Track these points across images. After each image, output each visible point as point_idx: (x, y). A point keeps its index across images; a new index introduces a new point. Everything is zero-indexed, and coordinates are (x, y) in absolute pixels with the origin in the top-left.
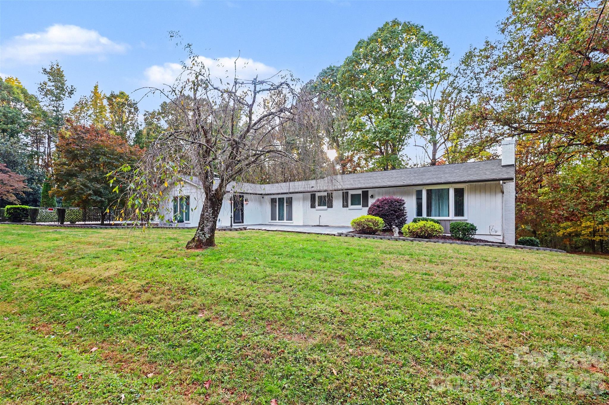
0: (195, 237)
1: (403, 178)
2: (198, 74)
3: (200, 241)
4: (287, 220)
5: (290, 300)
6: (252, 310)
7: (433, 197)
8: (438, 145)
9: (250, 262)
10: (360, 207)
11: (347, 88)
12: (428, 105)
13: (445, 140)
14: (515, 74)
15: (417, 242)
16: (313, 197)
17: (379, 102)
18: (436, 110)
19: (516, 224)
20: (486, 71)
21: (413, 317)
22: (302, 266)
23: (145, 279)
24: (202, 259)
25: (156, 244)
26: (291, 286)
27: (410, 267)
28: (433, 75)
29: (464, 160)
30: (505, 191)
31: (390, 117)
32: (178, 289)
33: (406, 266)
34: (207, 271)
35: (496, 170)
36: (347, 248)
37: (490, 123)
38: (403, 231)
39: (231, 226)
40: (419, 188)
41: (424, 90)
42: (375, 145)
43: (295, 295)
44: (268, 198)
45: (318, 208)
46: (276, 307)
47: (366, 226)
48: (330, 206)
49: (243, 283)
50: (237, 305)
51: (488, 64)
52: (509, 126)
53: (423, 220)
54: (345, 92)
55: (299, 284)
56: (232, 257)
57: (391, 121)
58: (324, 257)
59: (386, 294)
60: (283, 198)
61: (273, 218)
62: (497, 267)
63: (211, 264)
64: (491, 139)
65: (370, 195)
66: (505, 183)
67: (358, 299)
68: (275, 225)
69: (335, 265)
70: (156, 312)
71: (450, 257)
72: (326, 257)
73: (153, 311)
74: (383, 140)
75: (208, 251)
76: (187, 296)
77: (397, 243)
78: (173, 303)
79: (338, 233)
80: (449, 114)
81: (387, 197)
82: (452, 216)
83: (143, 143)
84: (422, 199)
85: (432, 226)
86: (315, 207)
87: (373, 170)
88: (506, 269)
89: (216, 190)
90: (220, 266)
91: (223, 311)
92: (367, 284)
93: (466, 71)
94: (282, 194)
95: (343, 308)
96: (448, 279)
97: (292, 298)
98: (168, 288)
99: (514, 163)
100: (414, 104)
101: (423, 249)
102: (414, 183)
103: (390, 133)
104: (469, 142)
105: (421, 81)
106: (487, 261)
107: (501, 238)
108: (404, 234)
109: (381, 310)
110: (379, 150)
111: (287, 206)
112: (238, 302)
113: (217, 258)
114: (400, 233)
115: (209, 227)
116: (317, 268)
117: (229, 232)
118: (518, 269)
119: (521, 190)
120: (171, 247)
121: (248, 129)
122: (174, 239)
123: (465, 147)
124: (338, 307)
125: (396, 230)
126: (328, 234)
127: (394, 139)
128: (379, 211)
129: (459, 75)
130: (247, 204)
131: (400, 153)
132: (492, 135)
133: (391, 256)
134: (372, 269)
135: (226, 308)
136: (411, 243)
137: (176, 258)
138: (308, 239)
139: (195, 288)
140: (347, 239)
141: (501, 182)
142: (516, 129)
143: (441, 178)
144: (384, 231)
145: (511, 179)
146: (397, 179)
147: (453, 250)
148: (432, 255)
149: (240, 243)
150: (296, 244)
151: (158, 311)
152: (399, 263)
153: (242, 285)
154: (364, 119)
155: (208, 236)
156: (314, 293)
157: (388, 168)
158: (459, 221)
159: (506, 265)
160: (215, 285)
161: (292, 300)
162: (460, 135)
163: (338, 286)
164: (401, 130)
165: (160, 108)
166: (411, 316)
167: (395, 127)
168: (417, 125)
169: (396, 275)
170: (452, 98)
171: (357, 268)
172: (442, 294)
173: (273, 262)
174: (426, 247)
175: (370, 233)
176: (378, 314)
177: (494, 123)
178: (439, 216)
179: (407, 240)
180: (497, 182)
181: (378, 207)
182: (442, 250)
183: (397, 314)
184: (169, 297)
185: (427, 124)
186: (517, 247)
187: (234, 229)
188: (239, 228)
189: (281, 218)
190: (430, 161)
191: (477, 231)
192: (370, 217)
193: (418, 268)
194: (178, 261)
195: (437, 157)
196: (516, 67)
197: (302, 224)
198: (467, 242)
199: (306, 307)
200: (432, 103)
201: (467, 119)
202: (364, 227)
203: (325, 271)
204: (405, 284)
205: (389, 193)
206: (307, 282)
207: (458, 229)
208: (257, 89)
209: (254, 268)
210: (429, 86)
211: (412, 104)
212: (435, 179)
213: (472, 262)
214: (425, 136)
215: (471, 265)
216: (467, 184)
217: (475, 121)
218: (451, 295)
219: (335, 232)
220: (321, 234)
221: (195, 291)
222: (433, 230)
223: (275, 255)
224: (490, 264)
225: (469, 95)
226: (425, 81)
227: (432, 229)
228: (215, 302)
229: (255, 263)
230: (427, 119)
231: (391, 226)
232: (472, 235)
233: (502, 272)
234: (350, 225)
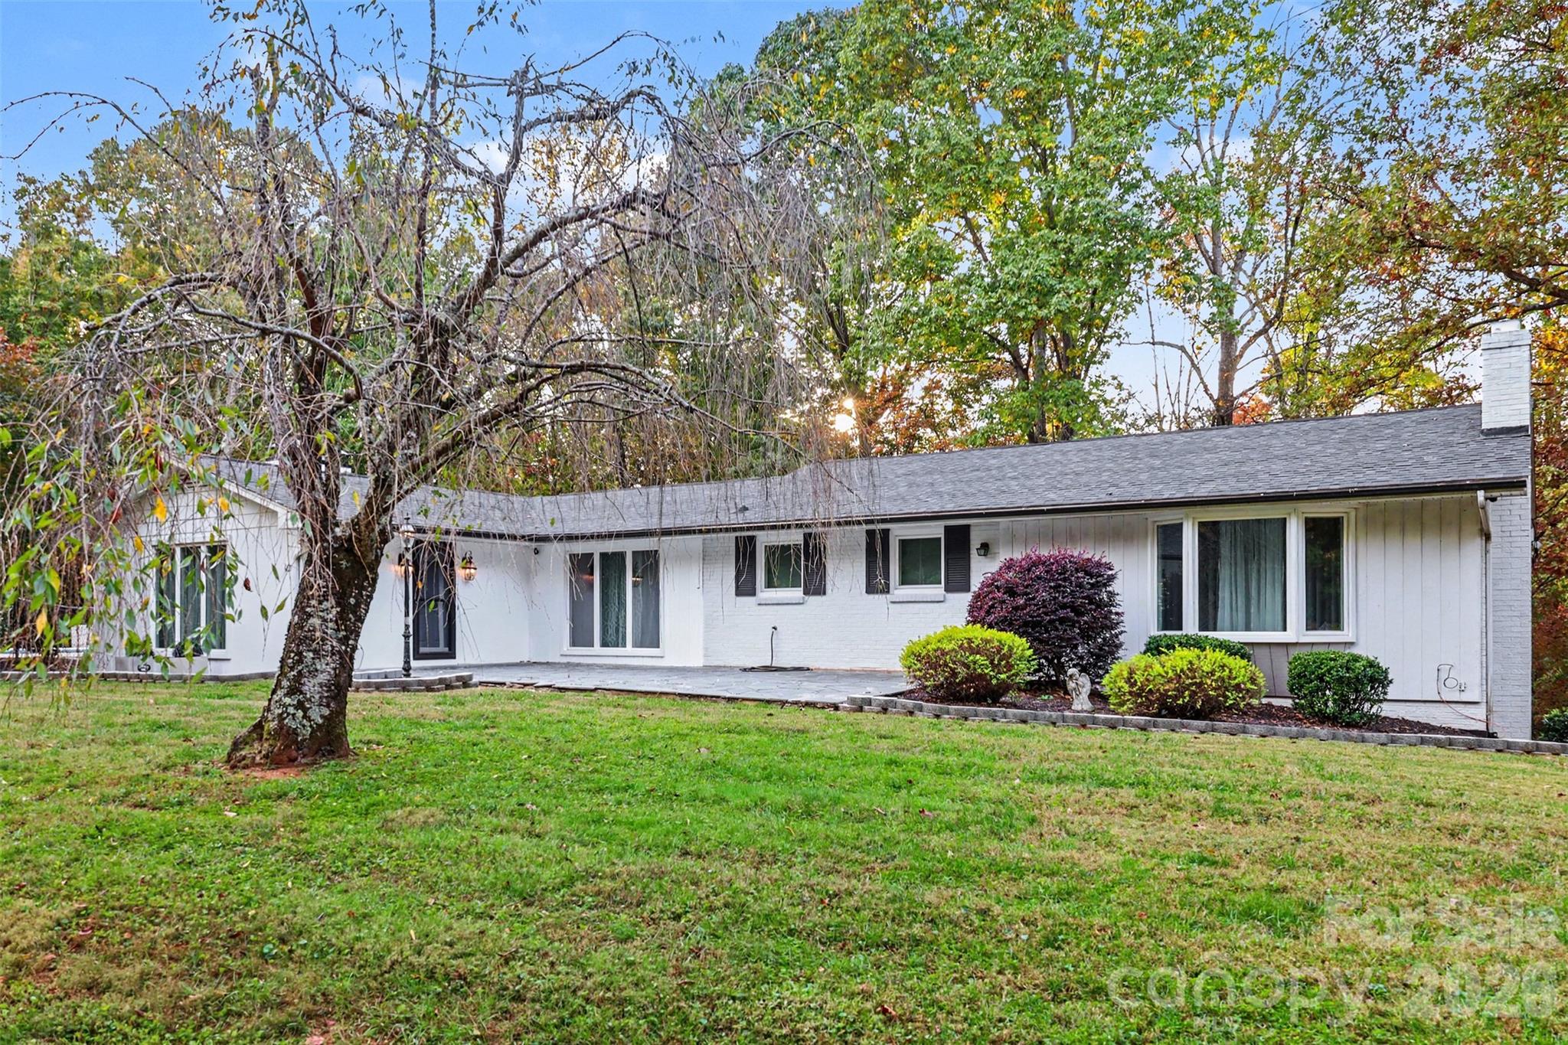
0: (264, 718)
1: (1105, 476)
2: (277, 43)
3: (285, 734)
4: (635, 645)
5: (679, 973)
6: (525, 1014)
7: (1225, 551)
8: (1242, 341)
9: (505, 821)
10: (937, 591)
11: (878, 104)
12: (1203, 182)
13: (1269, 323)
14: (1531, 73)
15: (1164, 733)
16: (745, 550)
17: (1007, 165)
18: (1232, 199)
19: (1536, 656)
20: (1420, 54)
21: (1159, 1025)
22: (714, 835)
23: (68, 898)
24: (299, 810)
25: (95, 749)
26: (677, 917)
27: (1139, 835)
28: (1220, 62)
29: (1340, 405)
30: (1493, 529)
31: (1052, 226)
32: (214, 934)
33: (1126, 832)
34: (326, 860)
35: (1462, 450)
36: (892, 763)
37: (1439, 264)
38: (1107, 691)
39: (407, 669)
40: (1168, 517)
41: (1184, 119)
42: (993, 338)
43: (696, 953)
44: (557, 555)
45: (765, 594)
46: (627, 1001)
47: (962, 672)
48: (816, 586)
49: (479, 906)
50: (465, 996)
51: (1429, 29)
52: (1509, 273)
53: (1189, 643)
54: (871, 119)
55: (711, 909)
56: (429, 802)
57: (1055, 244)
58: (799, 798)
59: (1051, 942)
60: (620, 556)
61: (580, 636)
62: (1465, 827)
63: (340, 831)
64: (1443, 323)
65: (975, 543)
66: (1494, 499)
67: (943, 963)
68: (589, 666)
69: (847, 831)
70: (127, 1029)
71: (1289, 794)
72: (809, 800)
73: (116, 1025)
74: (1025, 319)
75: (319, 777)
76: (252, 961)
77: (1087, 737)
78: (197, 994)
79: (852, 701)
80: (1281, 219)
81: (1045, 552)
82: (1296, 630)
83: (17, 317)
84: (1180, 558)
85: (1223, 667)
86: (752, 593)
87: (989, 440)
88: (1497, 833)
89: (355, 523)
90: (380, 838)
91: (408, 1020)
92: (974, 901)
93: (1345, 54)
94: (619, 535)
95: (889, 996)
96: (1284, 879)
97: (686, 963)
98: (171, 930)
99: (1527, 423)
100: (1146, 174)
101: (1187, 761)
102: (1148, 495)
103: (1051, 291)
104: (1357, 332)
105: (1173, 87)
106: (1428, 805)
107: (1480, 712)
108: (1113, 700)
109: (1034, 1002)
110: (1007, 356)
111: (635, 585)
112: (469, 985)
113: (364, 803)
114: (1095, 696)
115: (322, 678)
116: (780, 843)
117: (402, 698)
118: (1540, 834)
119: (1553, 525)
120: (161, 758)
121: (487, 274)
122: (170, 726)
123: (1345, 350)
124: (867, 995)
125: (1080, 684)
126: (807, 704)
127: (1067, 316)
128: (1016, 608)
129: (1319, 65)
130: (469, 578)
131: (1094, 371)
132: (1445, 307)
133: (1066, 789)
134: (992, 845)
135: (421, 1009)
136: (1139, 735)
137: (187, 808)
138: (733, 722)
139: (283, 930)
140: (886, 723)
141: (1481, 495)
142: (1534, 285)
143: (1253, 476)
144: (1034, 688)
145: (1519, 485)
146: (1084, 479)
147: (1301, 763)
148: (1222, 786)
149: (450, 742)
150: (682, 747)
151: (137, 1026)
152: (1097, 819)
153: (480, 916)
154: (948, 230)
155: (317, 714)
156: (770, 943)
157: (1044, 432)
158: (1322, 650)
159: (1495, 819)
160: (365, 916)
161: (688, 971)
162: (1325, 305)
163: (866, 914)
164: (1095, 281)
165: (88, 166)
166: (1150, 1023)
167: (1070, 267)
168: (1158, 263)
169: (1086, 865)
170: (1294, 159)
171: (935, 840)
172: (1264, 937)
173: (598, 821)
174: (1201, 753)
175: (979, 699)
176: (1027, 1018)
177: (1455, 262)
178: (1248, 628)
179: (1125, 723)
180: (1467, 495)
181: (1011, 591)
182: (1260, 765)
183: (1098, 1018)
184: (176, 967)
185: (1198, 256)
186: (1538, 748)
187: (420, 683)
188: (441, 681)
189: (612, 637)
190: (1208, 405)
191: (1390, 689)
192: (979, 633)
193: (1171, 836)
194: (200, 819)
195: (1237, 388)
196: (1530, 47)
197: (698, 662)
198: (1355, 732)
199: (744, 999)
200: (1219, 174)
201: (1350, 244)
202: (954, 674)
203: (808, 855)
204: (1124, 899)
205: (1052, 538)
206: (742, 898)
207: (1321, 678)
208: (529, 115)
209: (524, 847)
210: (1205, 103)
211: (1138, 175)
212: (1232, 482)
213: (1373, 811)
214: (1191, 306)
215: (1370, 821)
216: (1354, 502)
217: (1382, 252)
218: (1296, 937)
219: (839, 695)
220: (783, 703)
221: (283, 941)
222: (1223, 686)
223: (600, 791)
224: (1438, 818)
225: (1357, 147)
226: (1189, 87)
227: (1222, 679)
228: (373, 984)
229: (523, 824)
230: (1198, 238)
231: (1060, 669)
232: (1375, 702)
233: (1485, 847)
234: (898, 666)
